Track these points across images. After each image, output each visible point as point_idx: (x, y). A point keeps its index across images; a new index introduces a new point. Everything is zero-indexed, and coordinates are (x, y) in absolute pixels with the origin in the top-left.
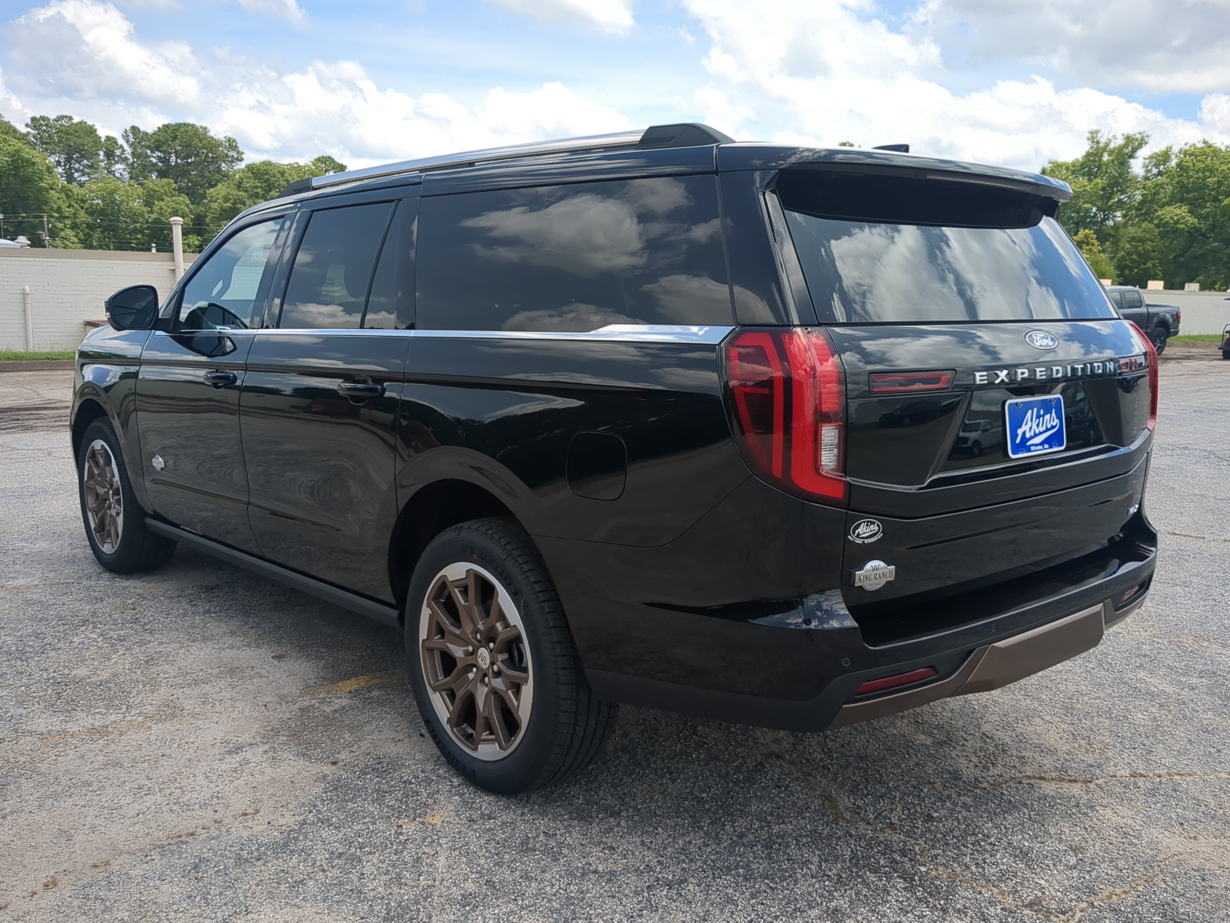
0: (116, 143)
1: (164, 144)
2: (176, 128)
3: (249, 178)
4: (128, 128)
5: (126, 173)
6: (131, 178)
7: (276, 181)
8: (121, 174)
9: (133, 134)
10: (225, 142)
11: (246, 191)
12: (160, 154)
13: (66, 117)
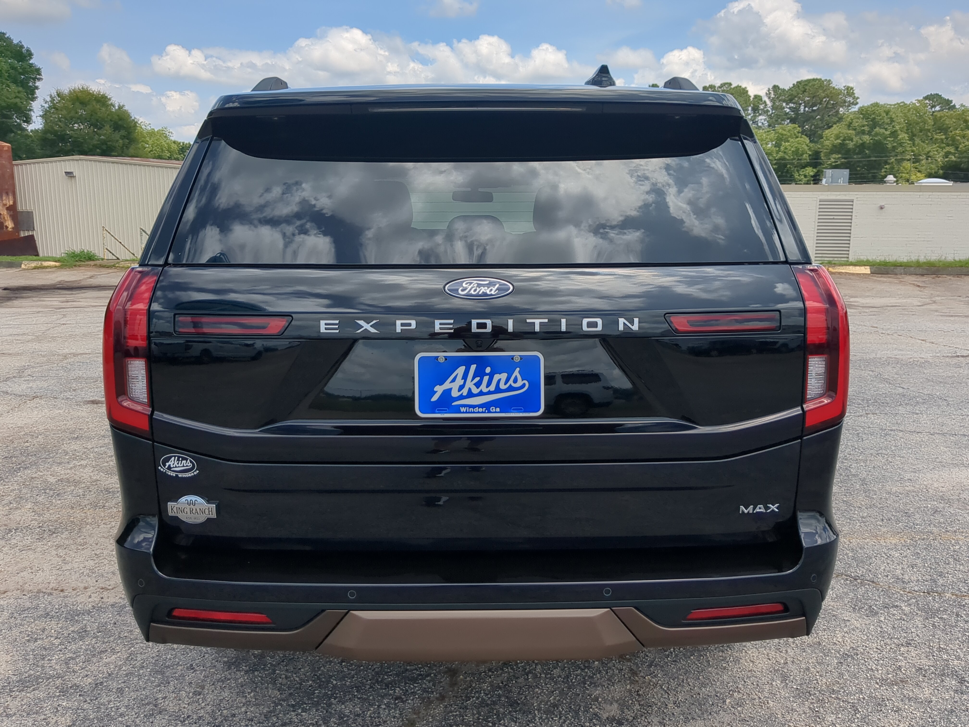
0: (761, 100)
1: (795, 97)
2: (806, 83)
3: (858, 118)
4: (771, 87)
5: (766, 122)
6: (769, 126)
7: (881, 119)
8: (763, 123)
9: (774, 92)
10: (844, 90)
11: (855, 130)
12: (792, 105)
13: (727, 83)
